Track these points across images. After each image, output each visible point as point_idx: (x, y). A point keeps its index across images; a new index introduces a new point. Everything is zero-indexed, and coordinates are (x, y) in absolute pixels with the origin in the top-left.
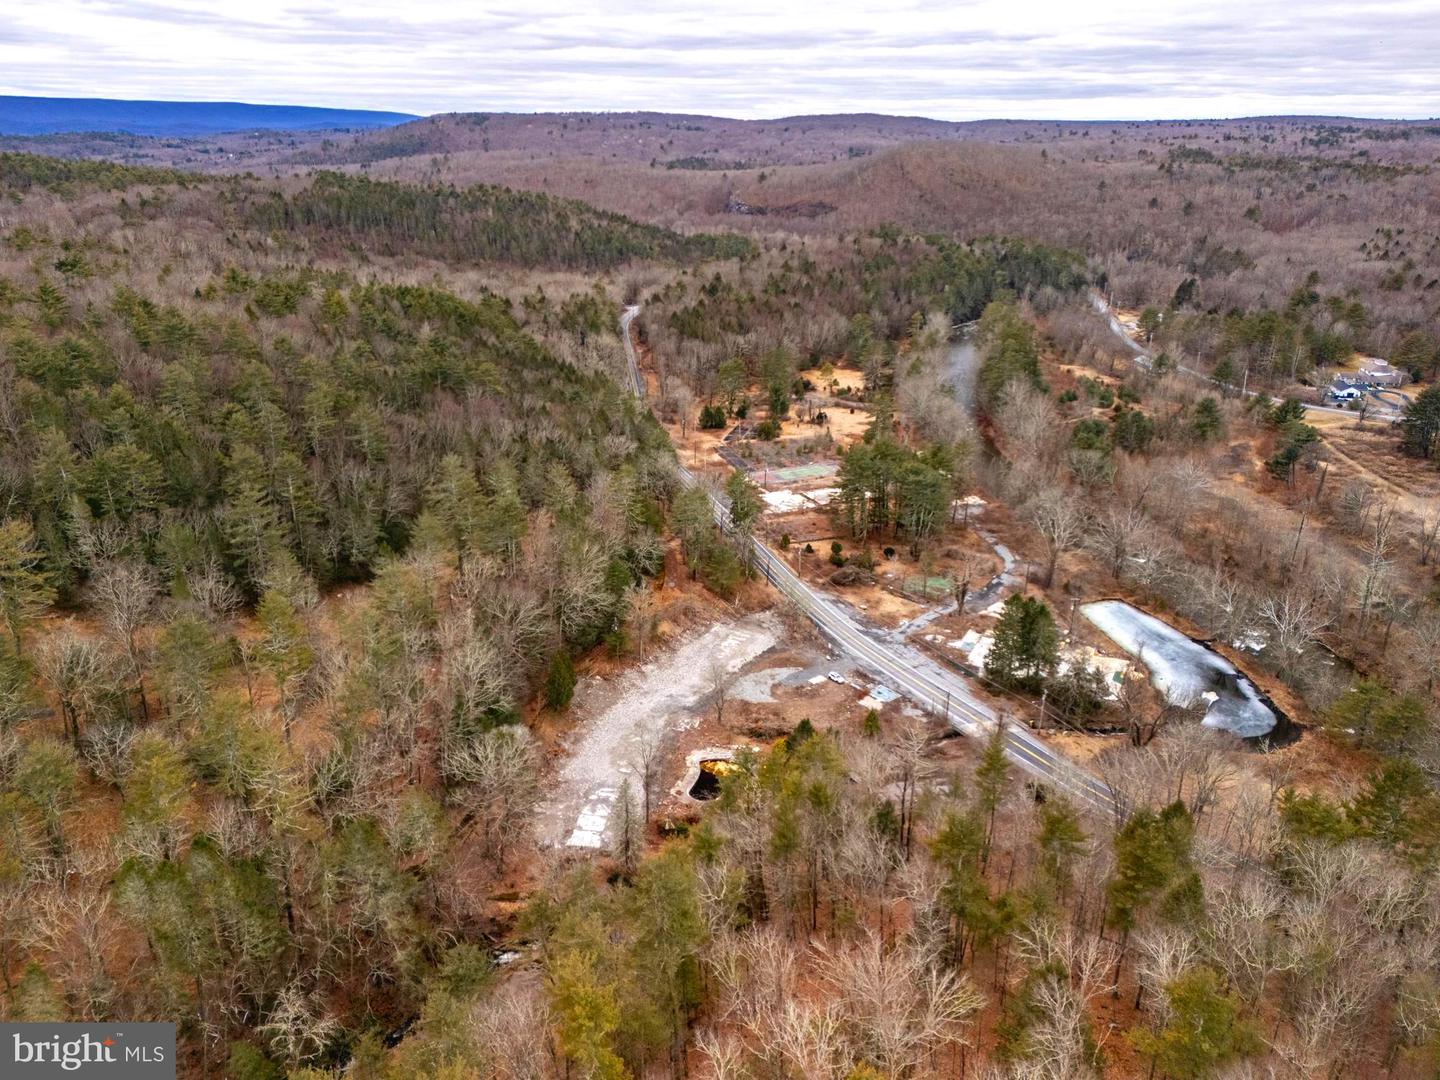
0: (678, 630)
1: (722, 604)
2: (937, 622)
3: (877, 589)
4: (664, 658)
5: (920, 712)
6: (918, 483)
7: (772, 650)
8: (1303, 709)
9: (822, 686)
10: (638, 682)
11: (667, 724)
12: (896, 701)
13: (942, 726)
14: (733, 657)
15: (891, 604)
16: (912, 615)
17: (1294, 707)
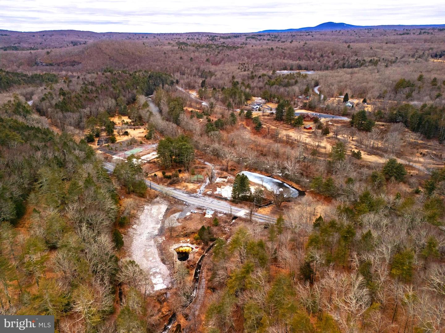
0: (136, 211)
1: (143, 199)
2: (206, 187)
3: (183, 182)
4: (137, 221)
5: (222, 214)
6: (187, 148)
7: (167, 209)
8: (301, 187)
9: (191, 215)
10: (135, 232)
11: (155, 242)
12: (214, 213)
13: (231, 216)
14: (158, 215)
15: (191, 186)
16: (199, 187)
17: (300, 187)
